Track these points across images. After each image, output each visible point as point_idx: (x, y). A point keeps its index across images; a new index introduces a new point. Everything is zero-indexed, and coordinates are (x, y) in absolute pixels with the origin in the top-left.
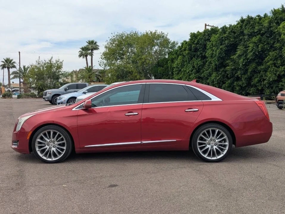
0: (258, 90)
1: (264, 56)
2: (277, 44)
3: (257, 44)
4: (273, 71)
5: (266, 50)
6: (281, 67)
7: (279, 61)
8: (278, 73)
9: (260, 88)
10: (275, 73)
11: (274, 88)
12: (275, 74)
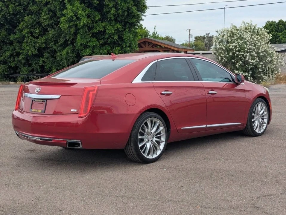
0: (10, 67)
1: (15, 22)
2: (34, 7)
3: (7, 4)
4: (31, 42)
5: (19, 13)
6: (40, 37)
7: (37, 29)
8: (38, 45)
9: (13, 65)
10: (34, 45)
11: (33, 65)
12: (34, 47)
